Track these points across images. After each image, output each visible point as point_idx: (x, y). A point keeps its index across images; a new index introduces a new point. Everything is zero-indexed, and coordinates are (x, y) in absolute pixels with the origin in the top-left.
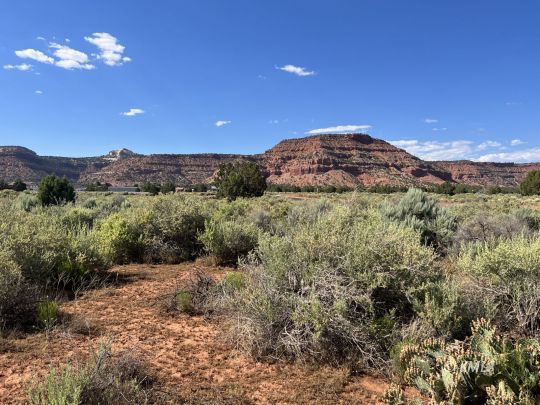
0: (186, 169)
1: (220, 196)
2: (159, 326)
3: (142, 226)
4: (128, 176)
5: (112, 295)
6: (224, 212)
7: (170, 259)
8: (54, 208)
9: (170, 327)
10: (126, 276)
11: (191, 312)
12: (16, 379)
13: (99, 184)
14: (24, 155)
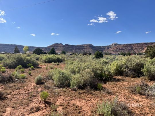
0: (134, 48)
1: (147, 57)
2: (130, 96)
3: (123, 65)
4: (116, 51)
5: (115, 84)
6: (149, 62)
7: (131, 76)
8: (99, 59)
9: (134, 97)
10: (118, 79)
11: (141, 94)
12: (94, 101)
13: (108, 53)
14: (91, 46)
